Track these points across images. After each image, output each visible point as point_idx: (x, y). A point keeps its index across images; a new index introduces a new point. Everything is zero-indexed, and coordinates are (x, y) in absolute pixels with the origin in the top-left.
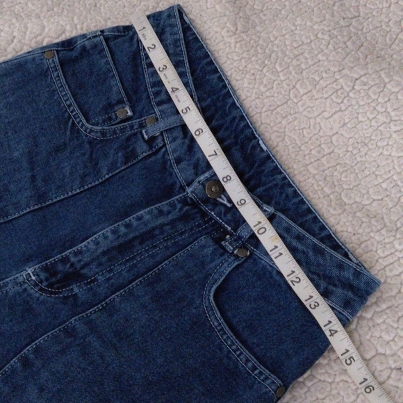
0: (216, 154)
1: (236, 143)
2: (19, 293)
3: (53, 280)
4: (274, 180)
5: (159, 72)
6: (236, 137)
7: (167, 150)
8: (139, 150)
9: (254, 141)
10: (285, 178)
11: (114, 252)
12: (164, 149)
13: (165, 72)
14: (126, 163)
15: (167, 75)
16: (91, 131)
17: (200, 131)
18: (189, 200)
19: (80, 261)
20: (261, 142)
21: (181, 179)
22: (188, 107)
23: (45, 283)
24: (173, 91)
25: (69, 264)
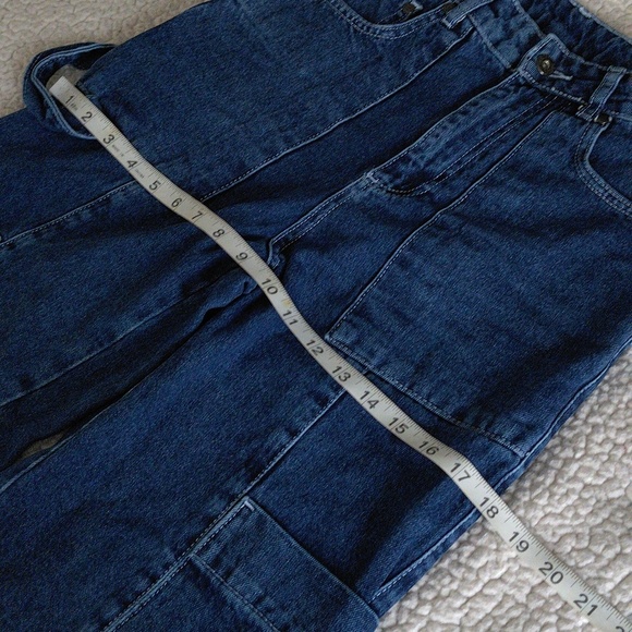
1: (554, 17)
2: (365, 198)
3: (398, 181)
4: (611, 44)
5: (105, 145)
6: (552, 9)
7: (478, 34)
8: (446, 40)
9: (574, 10)
10: (622, 40)
11: (460, 142)
12: (475, 33)
13: (112, 143)
14: (434, 57)
15: (117, 146)
16: (382, 32)
18: (521, 80)
19: (422, 158)
20: (581, 9)
21: (504, 61)
23: (390, 186)
24: (131, 166)
25: (411, 163)
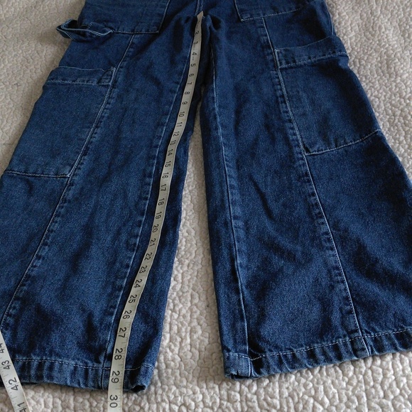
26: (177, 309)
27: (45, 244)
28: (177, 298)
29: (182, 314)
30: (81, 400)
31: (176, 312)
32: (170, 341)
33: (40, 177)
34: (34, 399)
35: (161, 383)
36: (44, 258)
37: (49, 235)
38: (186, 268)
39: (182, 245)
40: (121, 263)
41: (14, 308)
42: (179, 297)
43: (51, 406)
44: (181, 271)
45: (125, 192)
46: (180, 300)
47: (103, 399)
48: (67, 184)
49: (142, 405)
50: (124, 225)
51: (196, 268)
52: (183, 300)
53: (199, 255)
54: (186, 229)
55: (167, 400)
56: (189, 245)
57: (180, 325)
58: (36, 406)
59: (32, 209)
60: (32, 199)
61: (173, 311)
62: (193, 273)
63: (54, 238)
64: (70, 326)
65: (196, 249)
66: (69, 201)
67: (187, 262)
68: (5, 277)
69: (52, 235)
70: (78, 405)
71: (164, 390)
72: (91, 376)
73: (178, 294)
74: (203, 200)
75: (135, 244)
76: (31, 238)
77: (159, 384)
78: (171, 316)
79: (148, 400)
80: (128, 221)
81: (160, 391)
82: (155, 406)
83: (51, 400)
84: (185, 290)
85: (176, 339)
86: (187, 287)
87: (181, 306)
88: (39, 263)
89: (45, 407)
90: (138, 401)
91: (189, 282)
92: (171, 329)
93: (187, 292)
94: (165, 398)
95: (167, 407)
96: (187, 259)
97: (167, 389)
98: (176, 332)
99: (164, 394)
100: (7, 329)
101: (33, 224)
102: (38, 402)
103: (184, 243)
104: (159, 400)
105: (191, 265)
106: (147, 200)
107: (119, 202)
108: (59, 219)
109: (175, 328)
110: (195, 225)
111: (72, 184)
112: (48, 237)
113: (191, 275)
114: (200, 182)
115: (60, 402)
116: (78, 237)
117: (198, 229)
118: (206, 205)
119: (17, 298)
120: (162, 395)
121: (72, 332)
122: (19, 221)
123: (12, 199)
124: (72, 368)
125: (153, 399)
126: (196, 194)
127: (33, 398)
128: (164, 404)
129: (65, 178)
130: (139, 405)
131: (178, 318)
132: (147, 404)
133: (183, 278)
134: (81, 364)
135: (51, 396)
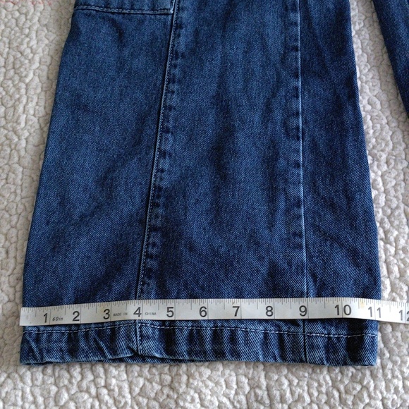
0: (238, 307)
13: (112, 314)
17: (202, 310)
22: (168, 308)
24: (139, 314)
26: (392, 239)
27: (167, 131)
28: (386, 220)
29: (400, 247)
30: (276, 377)
31: (391, 244)
32: (392, 291)
33: (129, 14)
34: (211, 380)
35: (389, 352)
36: (170, 155)
37: (168, 116)
38: (385, 168)
39: (368, 128)
40: (287, 160)
41: (154, 245)
42: (389, 217)
43: (235, 387)
44: (380, 173)
45: (262, 39)
46: (391, 223)
47: (306, 375)
48: (171, 26)
49: (365, 383)
50: (274, 95)
51: (400, 167)
52: (396, 223)
53: (399, 143)
54: (367, 98)
55: (400, 376)
56: (378, 126)
57: (402, 266)
58: (215, 389)
59: (131, 68)
60: (126, 52)
61: (386, 241)
62: (398, 175)
63: (176, 120)
64: (244, 271)
65: (391, 133)
66: (183, 56)
67: (384, 156)
68: (124, 187)
69: (172, 114)
70: (272, 383)
71: (394, 363)
72: (288, 344)
73: (384, 212)
74: (380, 47)
75: (298, 128)
76: (142, 120)
77: (387, 355)
78: (386, 250)
79: (374, 376)
80: (278, 88)
81: (390, 365)
82: (383, 384)
83: (235, 379)
84: (394, 206)
85: (401, 289)
86: (395, 200)
87: (396, 233)
88: (165, 164)
89: (227, 387)
90: (359, 378)
91: (396, 191)
92: (389, 272)
93: (398, 207)
94: (397, 373)
95: (400, 384)
96: (382, 151)
97: (399, 363)
98: (398, 276)
99: (396, 368)
100: (150, 278)
101: (139, 95)
102: (217, 383)
103: (370, 124)
104: (390, 376)
105: (392, 162)
106: (297, 51)
107: (257, 56)
108: (175, 87)
109: (396, 269)
110: (377, 90)
111: (179, 26)
112: (166, 119)
113: (395, 178)
114: (369, 15)
115: (247, 381)
116: (211, 117)
117: (384, 97)
118: (386, 56)
119: (154, 229)
120: (392, 370)
121: (249, 280)
122: (117, 91)
123: (98, 53)
124: (261, 336)
125: (380, 375)
126: (367, 36)
127: (209, 378)
128: (395, 381)
129: (167, 14)
130: (361, 382)
131: (396, 253)
132: (372, 382)
133: (384, 184)
134: (272, 329)
135: (233, 374)
